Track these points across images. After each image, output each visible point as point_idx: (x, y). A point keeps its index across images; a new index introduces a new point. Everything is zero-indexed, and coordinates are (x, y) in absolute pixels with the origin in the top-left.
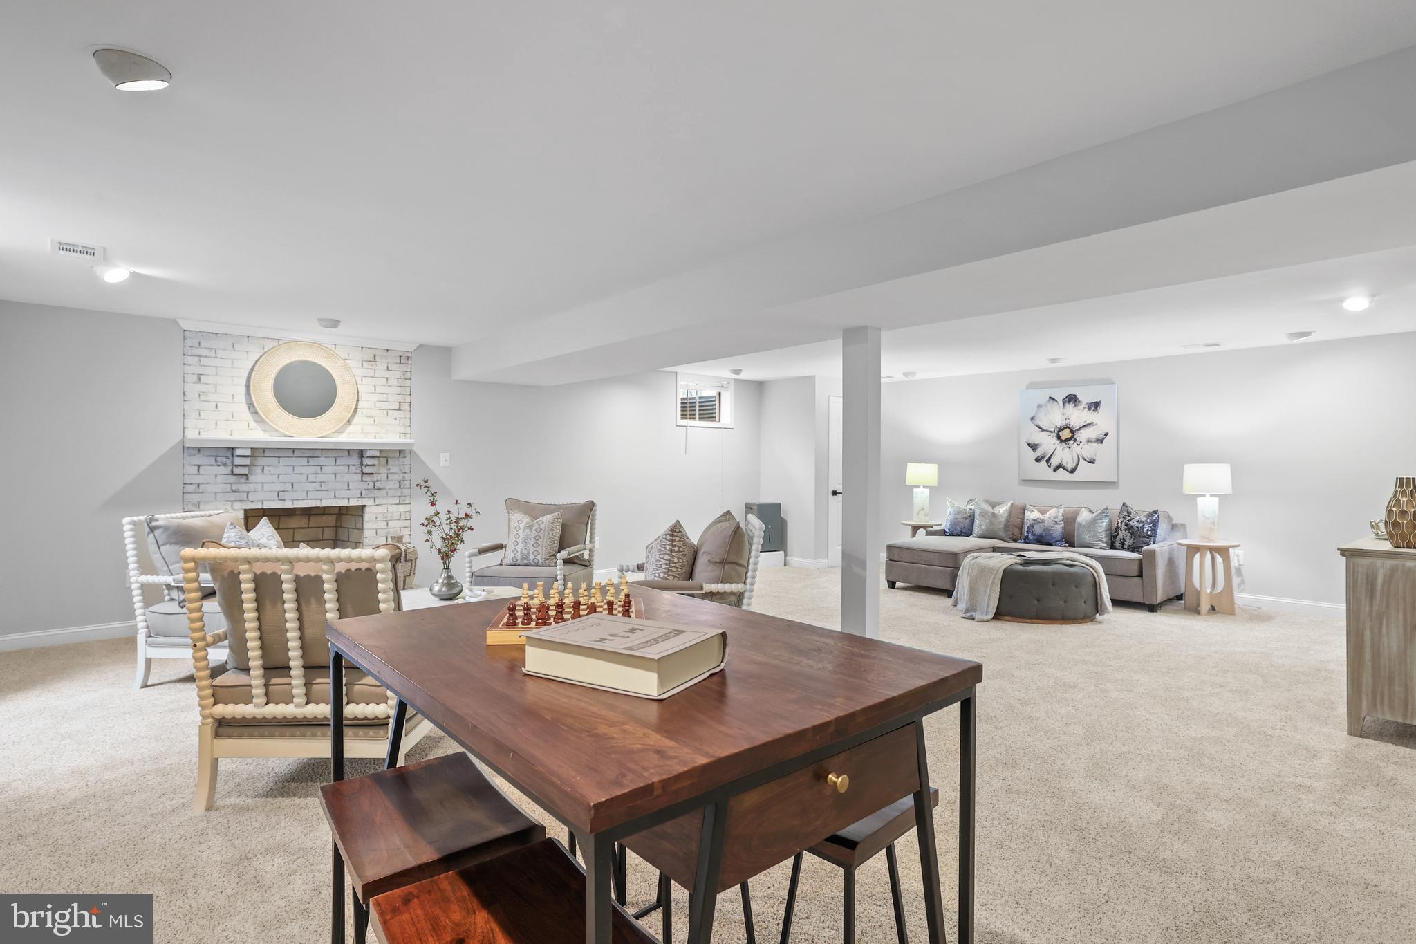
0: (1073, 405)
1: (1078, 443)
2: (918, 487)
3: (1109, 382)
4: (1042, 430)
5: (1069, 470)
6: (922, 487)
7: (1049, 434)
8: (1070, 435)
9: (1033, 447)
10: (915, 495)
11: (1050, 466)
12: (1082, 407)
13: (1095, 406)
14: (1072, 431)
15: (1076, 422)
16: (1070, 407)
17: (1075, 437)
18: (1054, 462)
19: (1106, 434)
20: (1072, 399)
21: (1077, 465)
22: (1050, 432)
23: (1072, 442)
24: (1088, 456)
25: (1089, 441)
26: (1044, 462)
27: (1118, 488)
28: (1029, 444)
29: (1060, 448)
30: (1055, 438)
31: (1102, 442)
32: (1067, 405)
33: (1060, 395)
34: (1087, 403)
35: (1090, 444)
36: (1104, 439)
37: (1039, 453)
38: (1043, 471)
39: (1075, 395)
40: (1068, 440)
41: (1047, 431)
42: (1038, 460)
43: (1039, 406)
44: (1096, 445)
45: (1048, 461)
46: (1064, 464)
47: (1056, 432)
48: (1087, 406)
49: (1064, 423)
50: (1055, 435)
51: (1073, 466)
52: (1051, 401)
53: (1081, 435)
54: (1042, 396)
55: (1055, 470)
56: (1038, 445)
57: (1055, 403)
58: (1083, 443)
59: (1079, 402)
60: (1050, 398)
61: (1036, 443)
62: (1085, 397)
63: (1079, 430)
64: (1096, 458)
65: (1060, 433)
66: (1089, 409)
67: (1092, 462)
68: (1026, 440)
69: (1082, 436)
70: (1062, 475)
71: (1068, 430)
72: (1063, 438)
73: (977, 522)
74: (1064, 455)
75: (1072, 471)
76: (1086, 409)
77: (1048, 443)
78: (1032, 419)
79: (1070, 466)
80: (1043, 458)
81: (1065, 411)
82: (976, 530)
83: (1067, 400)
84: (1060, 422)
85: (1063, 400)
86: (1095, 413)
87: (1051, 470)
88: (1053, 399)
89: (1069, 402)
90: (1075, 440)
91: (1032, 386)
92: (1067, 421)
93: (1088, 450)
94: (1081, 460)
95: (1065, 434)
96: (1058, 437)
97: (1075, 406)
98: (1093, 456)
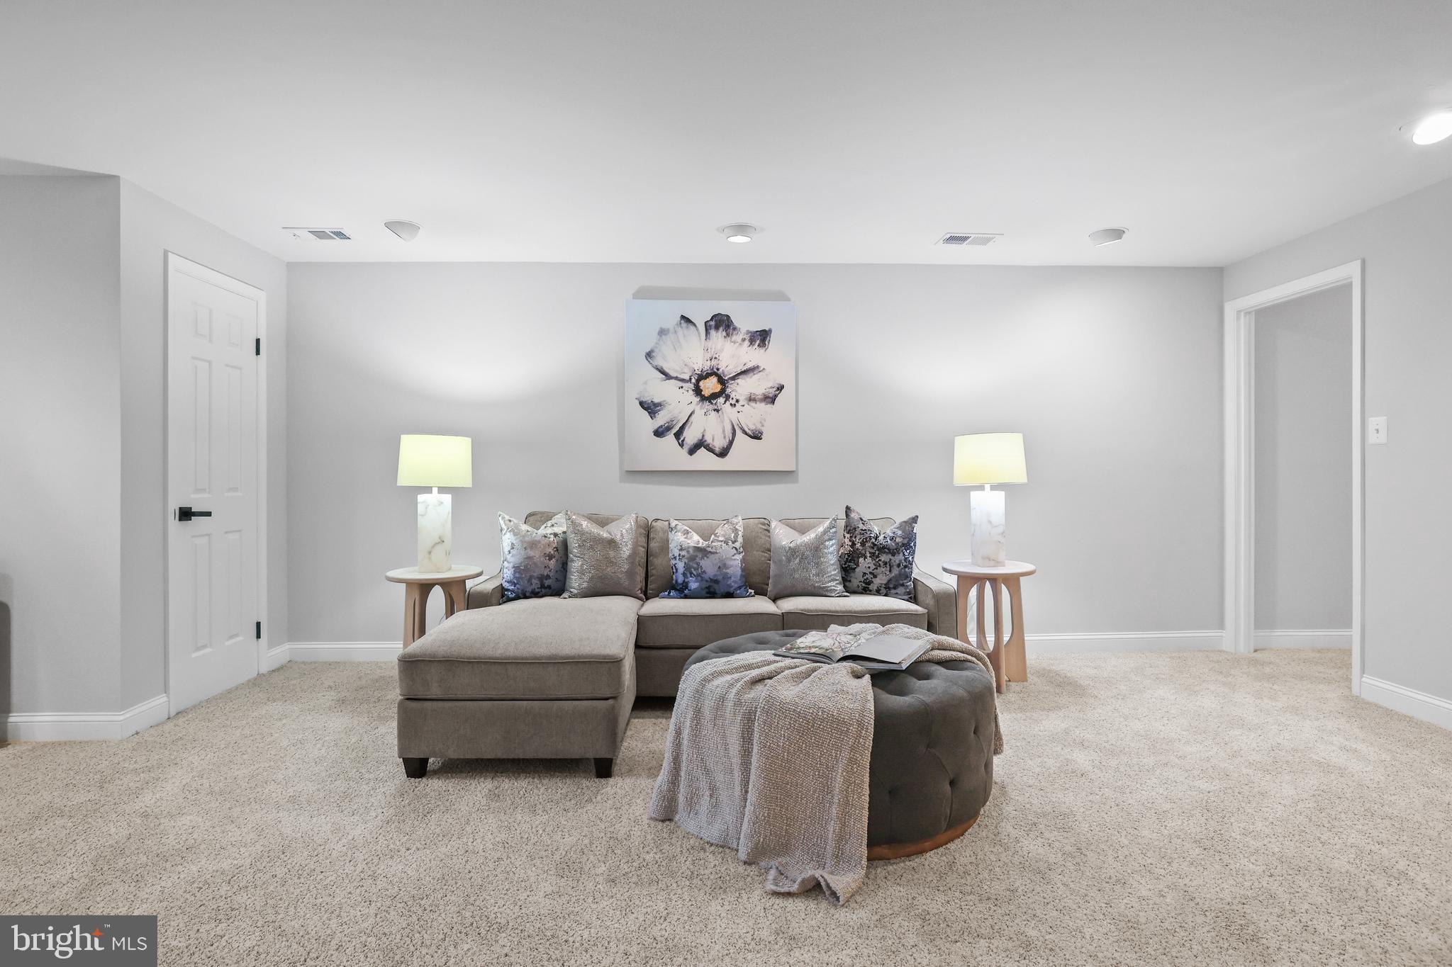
0: (724, 334)
1: (733, 402)
2: (428, 490)
3: (781, 297)
4: (667, 376)
5: (717, 450)
6: (435, 490)
7: (681, 384)
8: (718, 388)
9: (651, 408)
10: (421, 509)
11: (682, 445)
12: (738, 337)
13: (761, 337)
14: (722, 381)
15: (728, 365)
16: (718, 336)
17: (728, 391)
18: (691, 436)
19: (781, 388)
20: (722, 323)
21: (731, 443)
22: (683, 380)
23: (721, 400)
24: (750, 425)
25: (751, 399)
26: (670, 437)
27: (796, 481)
28: (641, 404)
29: (700, 409)
30: (691, 392)
31: (773, 402)
32: (713, 332)
33: (701, 314)
34: (748, 332)
35: (753, 404)
36: (776, 396)
37: (662, 419)
38: (669, 454)
39: (728, 316)
40: (714, 396)
41: (676, 378)
42: (659, 433)
43: (662, 332)
44: (762, 407)
45: (678, 435)
46: (708, 439)
47: (693, 381)
48: (747, 337)
49: (707, 366)
50: (692, 386)
51: (725, 443)
52: (684, 324)
53: (738, 389)
54: (668, 313)
55: (692, 451)
56: (659, 405)
57: (692, 327)
58: (741, 403)
59: (735, 329)
60: (683, 317)
61: (656, 401)
62: (746, 321)
63: (734, 378)
64: (763, 429)
65: (701, 384)
66: (752, 341)
67: (756, 436)
68: (637, 396)
69: (740, 389)
70: (704, 460)
71: (714, 380)
72: (706, 393)
73: (575, 565)
74: (708, 425)
75: (723, 453)
76: (747, 343)
77: (679, 402)
78: (649, 355)
79: (719, 444)
80: (669, 429)
81: (710, 344)
82: (576, 581)
83: (713, 323)
84: (700, 363)
85: (706, 323)
86: (762, 350)
87: (684, 452)
88: (688, 320)
89: (717, 328)
90: (728, 397)
91: (644, 294)
92: (714, 362)
93: (750, 416)
94: (739, 432)
95: (710, 386)
96: (698, 391)
97: (728, 335)
98: (759, 427)
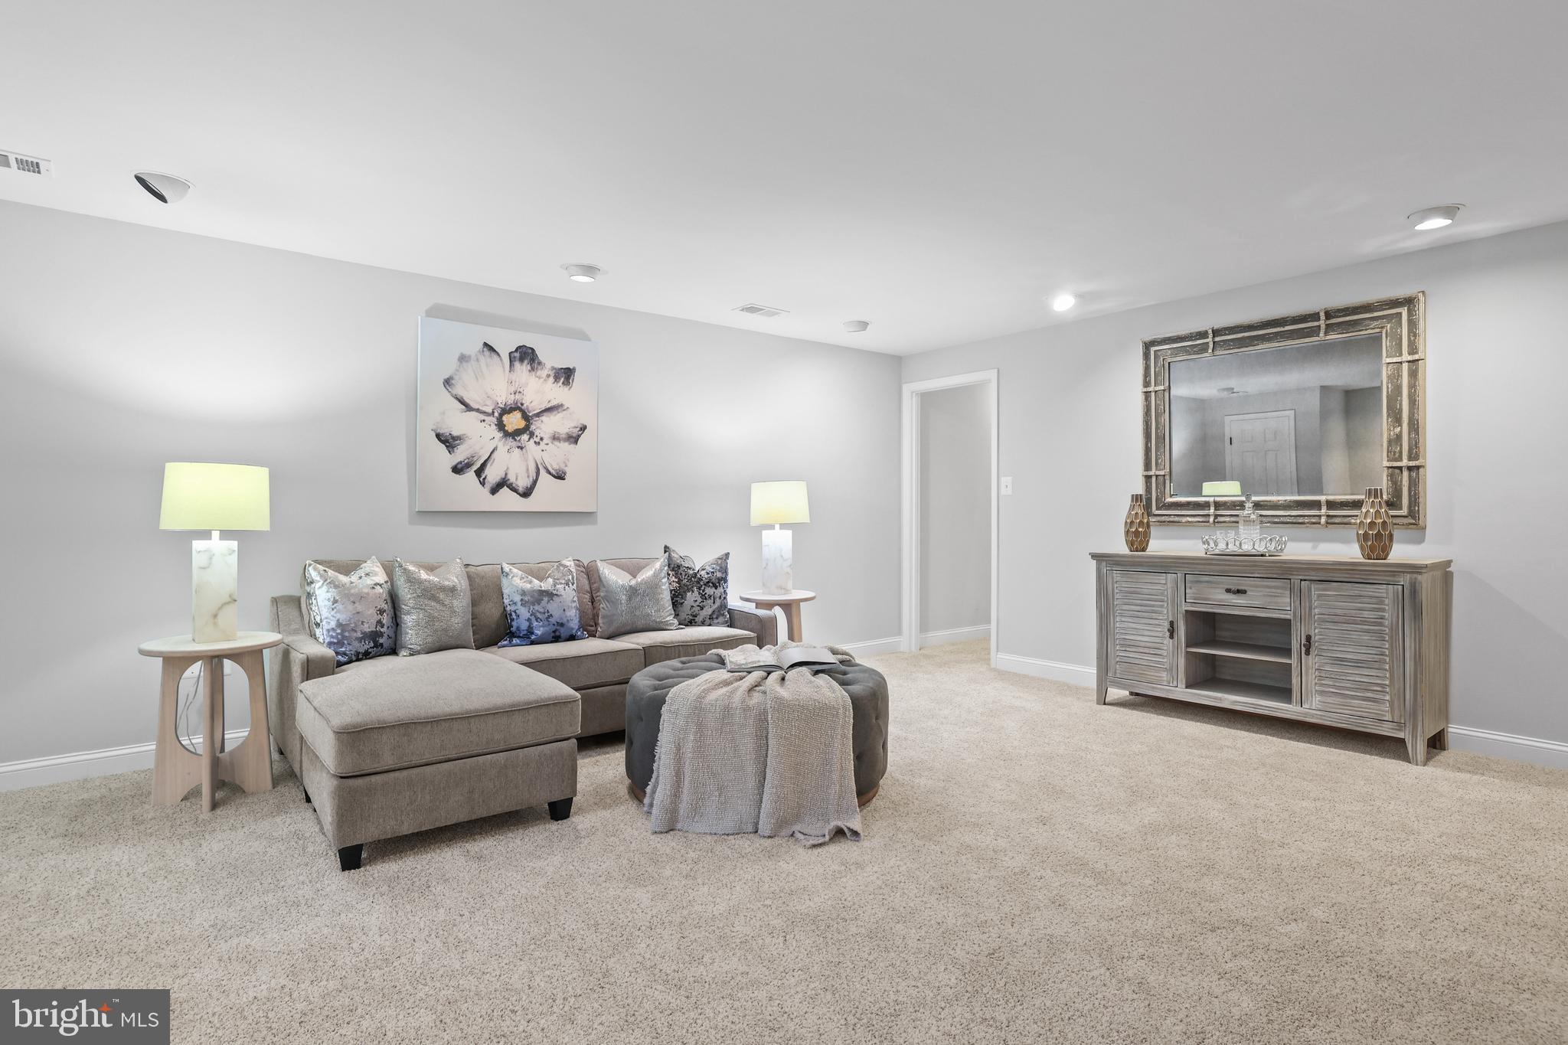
0: (529, 367)
1: (537, 440)
2: (205, 534)
3: (583, 336)
4: (468, 407)
5: (521, 490)
6: (216, 535)
7: (482, 417)
8: (522, 424)
9: (449, 442)
10: (197, 560)
11: (483, 484)
12: (543, 373)
13: (566, 375)
14: (526, 417)
15: (533, 401)
16: (522, 369)
17: (533, 427)
18: (493, 474)
19: (583, 428)
20: (526, 355)
21: (535, 482)
22: (484, 413)
23: (525, 437)
24: (554, 465)
25: (555, 438)
26: (470, 475)
27: (595, 523)
28: (438, 436)
29: (503, 446)
30: (494, 427)
31: (576, 442)
32: (517, 364)
33: (506, 343)
34: (553, 368)
35: (556, 443)
36: (579, 436)
37: (461, 454)
38: (469, 492)
39: (532, 349)
40: (518, 433)
41: (478, 410)
42: (457, 470)
43: (463, 359)
44: (566, 446)
45: (479, 472)
46: (512, 478)
47: (496, 414)
48: (552, 373)
49: (511, 400)
50: (494, 420)
51: (528, 483)
52: (487, 353)
53: (543, 426)
54: (470, 339)
55: (494, 490)
56: (455, 438)
57: (495, 356)
58: (545, 441)
59: (540, 363)
60: (486, 345)
61: (455, 433)
62: (552, 356)
63: (538, 415)
64: (567, 470)
65: (505, 418)
66: (557, 378)
67: (560, 476)
68: (434, 427)
69: (545, 426)
70: (507, 500)
71: (517, 415)
72: (510, 428)
73: (409, 620)
74: (510, 462)
75: (526, 494)
76: (551, 379)
77: (480, 437)
78: (448, 382)
79: (522, 483)
80: (469, 465)
81: (514, 376)
83: (517, 355)
84: (503, 396)
85: (510, 353)
86: (566, 389)
87: (486, 491)
88: (491, 349)
89: (522, 360)
90: (532, 435)
91: (436, 312)
92: (518, 396)
93: (554, 455)
94: (542, 472)
95: (514, 421)
96: (501, 426)
97: (533, 369)
98: (563, 466)
